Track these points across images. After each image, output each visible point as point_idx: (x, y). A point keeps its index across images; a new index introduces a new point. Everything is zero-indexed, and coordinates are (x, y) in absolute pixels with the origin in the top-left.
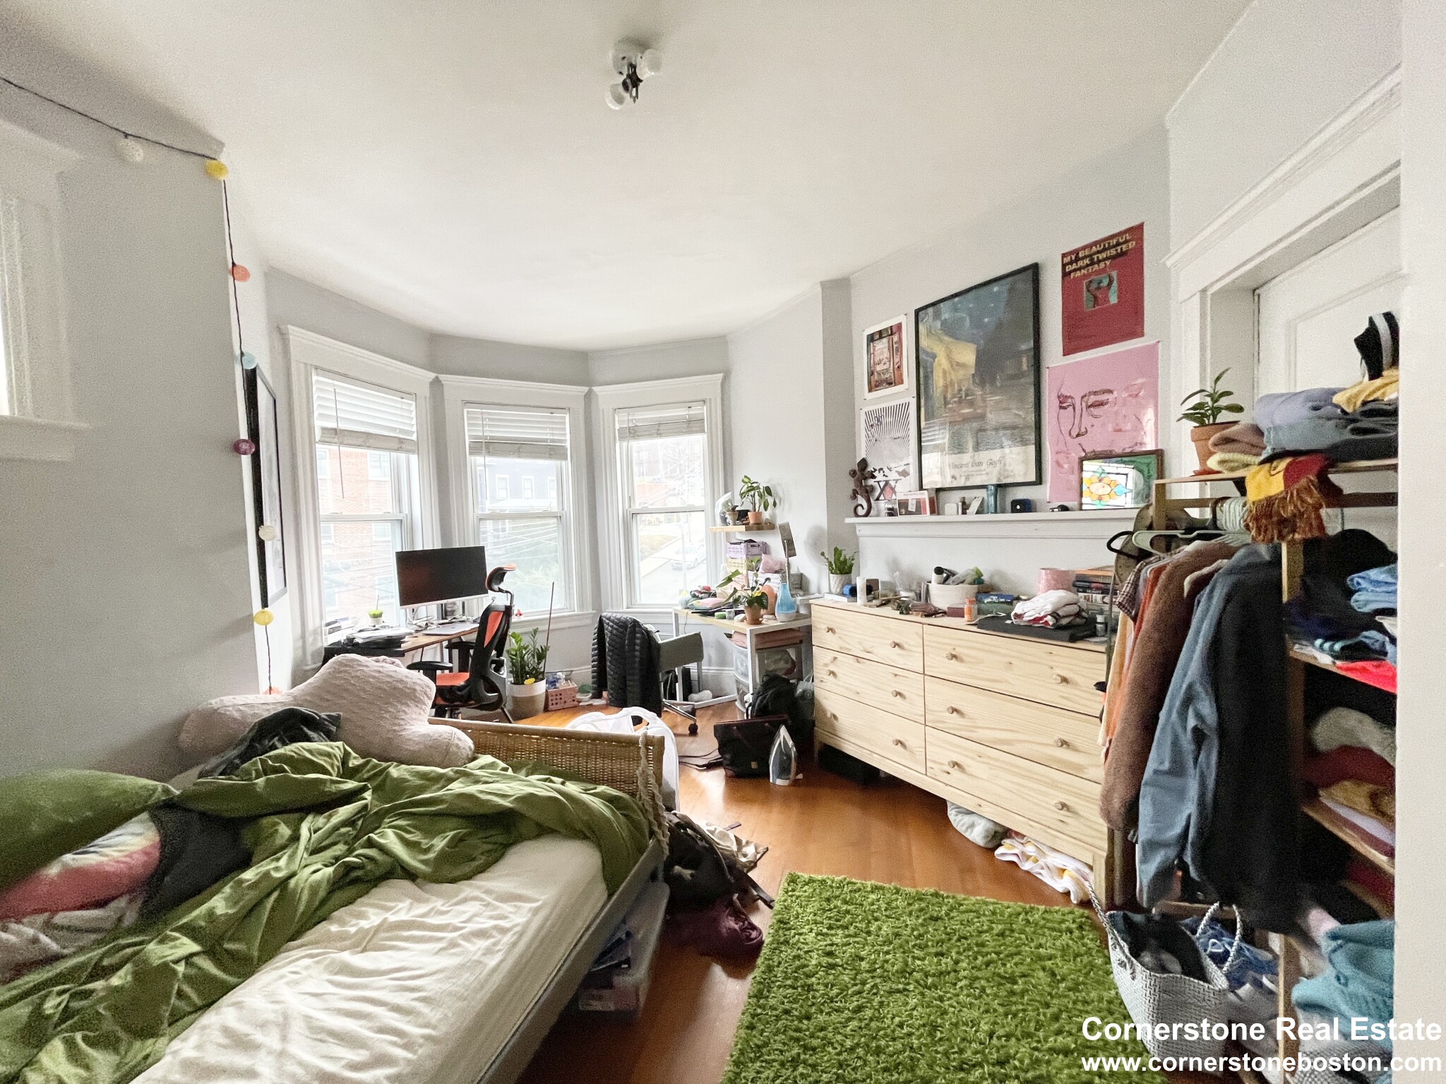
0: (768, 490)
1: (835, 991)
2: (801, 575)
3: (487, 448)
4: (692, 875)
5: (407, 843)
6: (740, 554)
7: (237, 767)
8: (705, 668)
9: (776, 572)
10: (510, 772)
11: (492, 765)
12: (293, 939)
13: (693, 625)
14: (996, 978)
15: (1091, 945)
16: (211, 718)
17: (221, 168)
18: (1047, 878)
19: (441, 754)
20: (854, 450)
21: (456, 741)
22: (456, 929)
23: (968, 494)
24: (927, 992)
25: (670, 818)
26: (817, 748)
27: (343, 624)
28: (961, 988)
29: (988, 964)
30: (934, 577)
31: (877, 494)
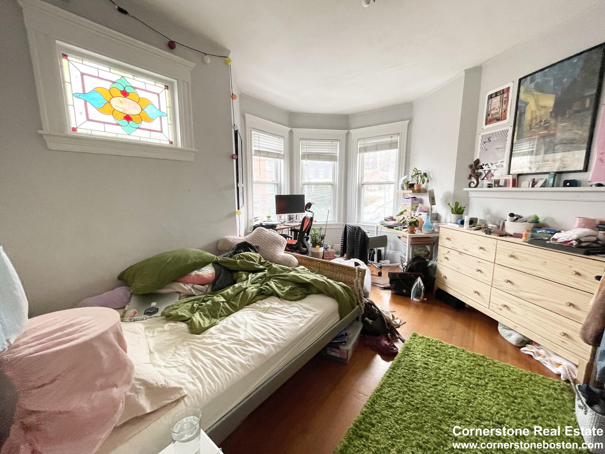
0: (425, 175)
1: (426, 376)
2: (438, 214)
3: (307, 157)
4: (372, 322)
5: (277, 287)
6: (409, 203)
7: (232, 256)
8: (387, 250)
9: (425, 212)
10: (310, 272)
11: (303, 269)
12: (247, 305)
13: (384, 231)
14: (506, 394)
15: (566, 397)
16: (226, 241)
17: (230, 61)
18: (549, 366)
19: (288, 263)
20: (473, 155)
21: (293, 260)
22: (291, 313)
23: (536, 177)
24: (469, 389)
25: (365, 300)
26: (435, 289)
27: (259, 219)
28: (487, 393)
29: (503, 388)
30: (508, 217)
31: (483, 177)
